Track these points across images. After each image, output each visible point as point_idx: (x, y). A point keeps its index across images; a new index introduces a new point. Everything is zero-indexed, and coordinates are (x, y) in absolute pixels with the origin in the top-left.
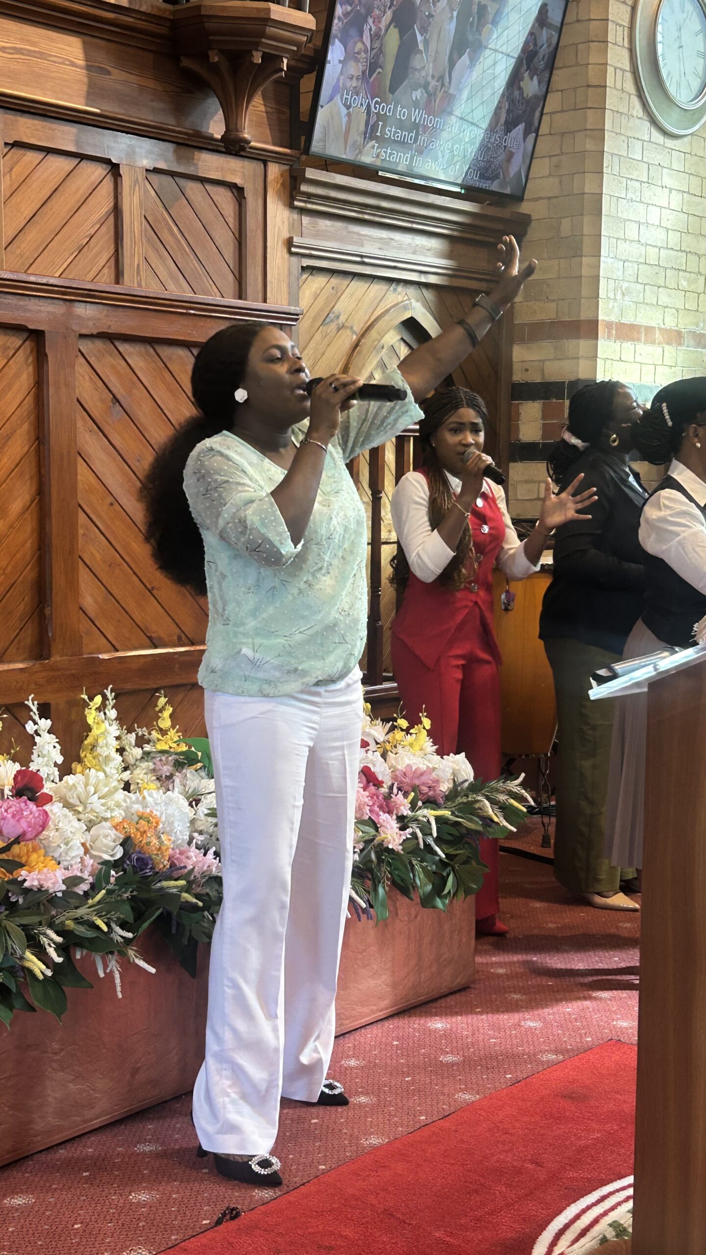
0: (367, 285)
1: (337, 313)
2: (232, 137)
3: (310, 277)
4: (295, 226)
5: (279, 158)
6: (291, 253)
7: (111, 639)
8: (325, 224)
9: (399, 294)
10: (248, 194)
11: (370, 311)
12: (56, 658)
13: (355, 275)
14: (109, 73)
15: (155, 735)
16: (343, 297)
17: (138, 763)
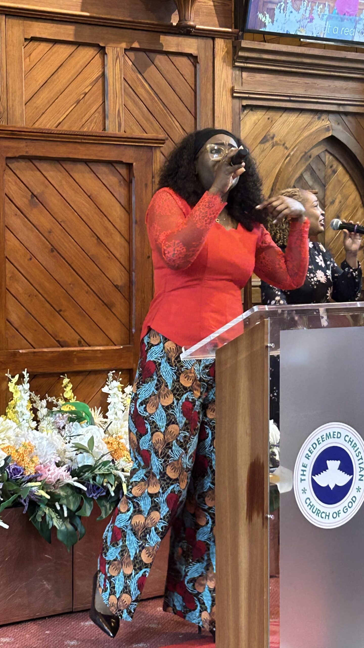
0: (296, 115)
1: (271, 135)
2: (182, 24)
3: (250, 112)
4: (237, 79)
5: (223, 35)
6: (234, 97)
7: (29, 341)
8: (262, 76)
9: (323, 120)
10: (201, 59)
13: (285, 109)
15: (61, 401)
16: (276, 124)
17: (44, 418)
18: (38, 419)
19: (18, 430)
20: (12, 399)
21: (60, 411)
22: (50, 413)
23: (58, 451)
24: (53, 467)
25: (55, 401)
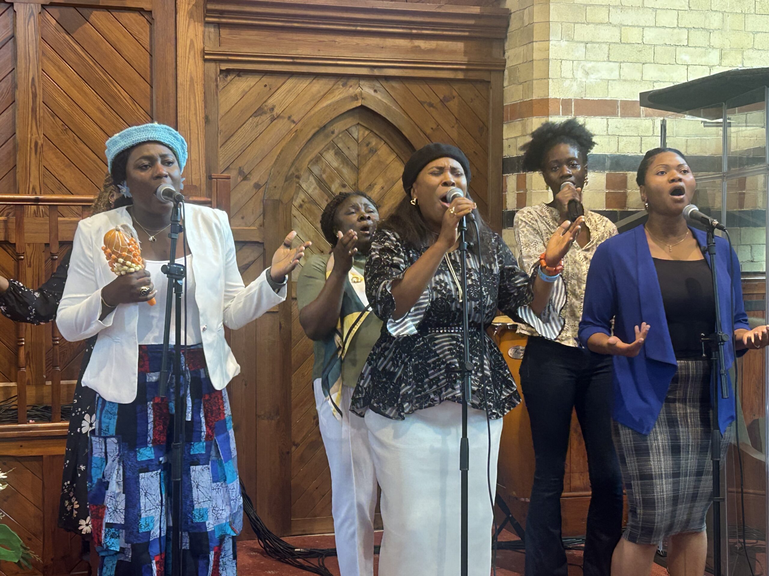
0: (308, 81)
1: (270, 106)
3: (237, 78)
4: (212, 37)
6: (205, 60)
9: (351, 86)
10: (158, 15)
11: (313, 103)
13: (291, 74)
16: (278, 92)
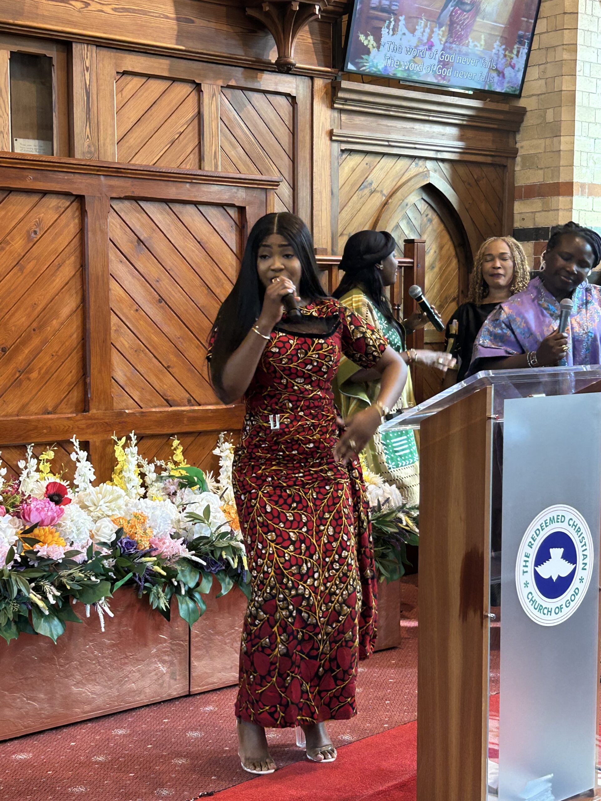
0: (394, 161)
1: (370, 181)
2: (282, 61)
3: (349, 157)
4: (336, 121)
5: (322, 75)
6: (332, 140)
7: (136, 400)
8: (359, 120)
9: (420, 167)
10: (299, 100)
11: (397, 179)
12: (93, 411)
14: (193, 22)
15: (170, 466)
16: (375, 169)
17: (153, 483)
18: (146, 485)
19: (127, 497)
20: (118, 464)
21: (170, 476)
22: (160, 478)
23: (172, 520)
24: (168, 540)
25: (164, 465)
